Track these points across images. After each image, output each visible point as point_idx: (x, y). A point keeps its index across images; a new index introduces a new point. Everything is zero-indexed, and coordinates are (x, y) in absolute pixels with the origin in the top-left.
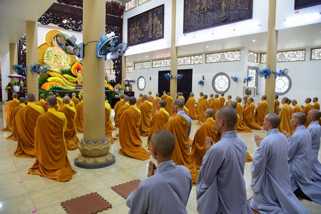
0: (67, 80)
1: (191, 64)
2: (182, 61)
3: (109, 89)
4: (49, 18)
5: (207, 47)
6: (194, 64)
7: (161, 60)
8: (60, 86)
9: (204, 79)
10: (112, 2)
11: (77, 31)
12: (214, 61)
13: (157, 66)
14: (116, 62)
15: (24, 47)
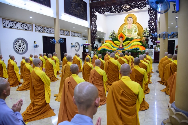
14: (151, 28)
15: (94, 29)
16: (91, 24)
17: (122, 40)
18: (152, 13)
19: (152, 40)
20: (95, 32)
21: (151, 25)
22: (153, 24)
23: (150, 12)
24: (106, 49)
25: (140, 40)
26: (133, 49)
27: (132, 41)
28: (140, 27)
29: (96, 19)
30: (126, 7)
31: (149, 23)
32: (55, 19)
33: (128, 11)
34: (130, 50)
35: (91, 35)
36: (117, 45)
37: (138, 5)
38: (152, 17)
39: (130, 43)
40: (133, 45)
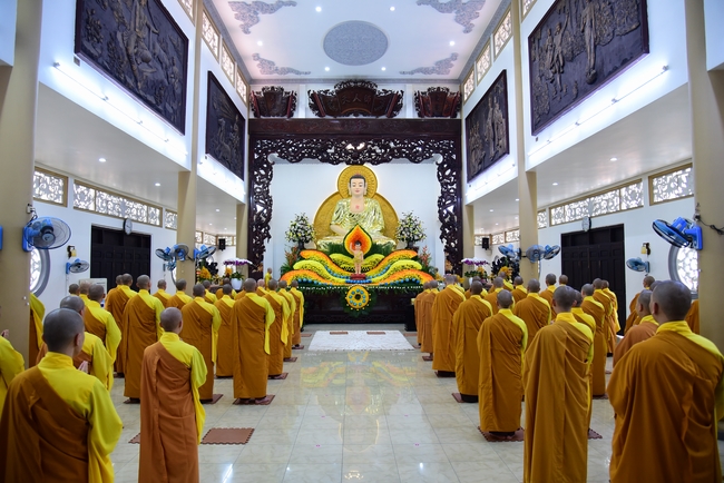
0: (337, 265)
1: (621, 211)
2: (604, 204)
3: (418, 285)
4: (303, 148)
5: (614, 159)
6: (629, 209)
7: (564, 205)
8: (312, 277)
9: (649, 252)
10: (429, 90)
11: (357, 164)
12: (673, 196)
13: (559, 221)
14: (447, 220)
15: (259, 208)
16: (251, 191)
17: (361, 251)
18: (448, 177)
19: (448, 255)
20: (264, 219)
21: (445, 212)
22: (451, 209)
23: (443, 174)
24: (313, 282)
25: (415, 254)
26: (402, 281)
27: (390, 257)
28: (388, 210)
29: (271, 175)
30: (374, 151)
31: (439, 206)
32: (184, 175)
33: (379, 163)
34: (393, 285)
35: (250, 229)
36: (344, 269)
37: (407, 148)
38: (448, 191)
39: (386, 262)
40: (396, 270)
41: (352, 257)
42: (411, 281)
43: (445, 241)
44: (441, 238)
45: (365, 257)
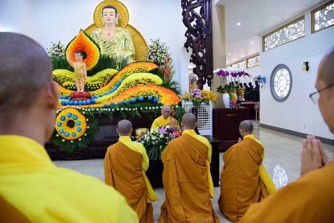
14: (193, 23)
17: (84, 64)
19: (195, 66)
21: (190, 14)
22: (197, 10)
25: (155, 66)
26: (134, 99)
27: (124, 71)
28: (138, 38)
31: (183, 6)
34: (120, 105)
36: (66, 87)
39: (118, 78)
40: (128, 86)
41: (72, 70)
42: (146, 99)
43: (190, 50)
44: (186, 45)
45: (90, 73)
